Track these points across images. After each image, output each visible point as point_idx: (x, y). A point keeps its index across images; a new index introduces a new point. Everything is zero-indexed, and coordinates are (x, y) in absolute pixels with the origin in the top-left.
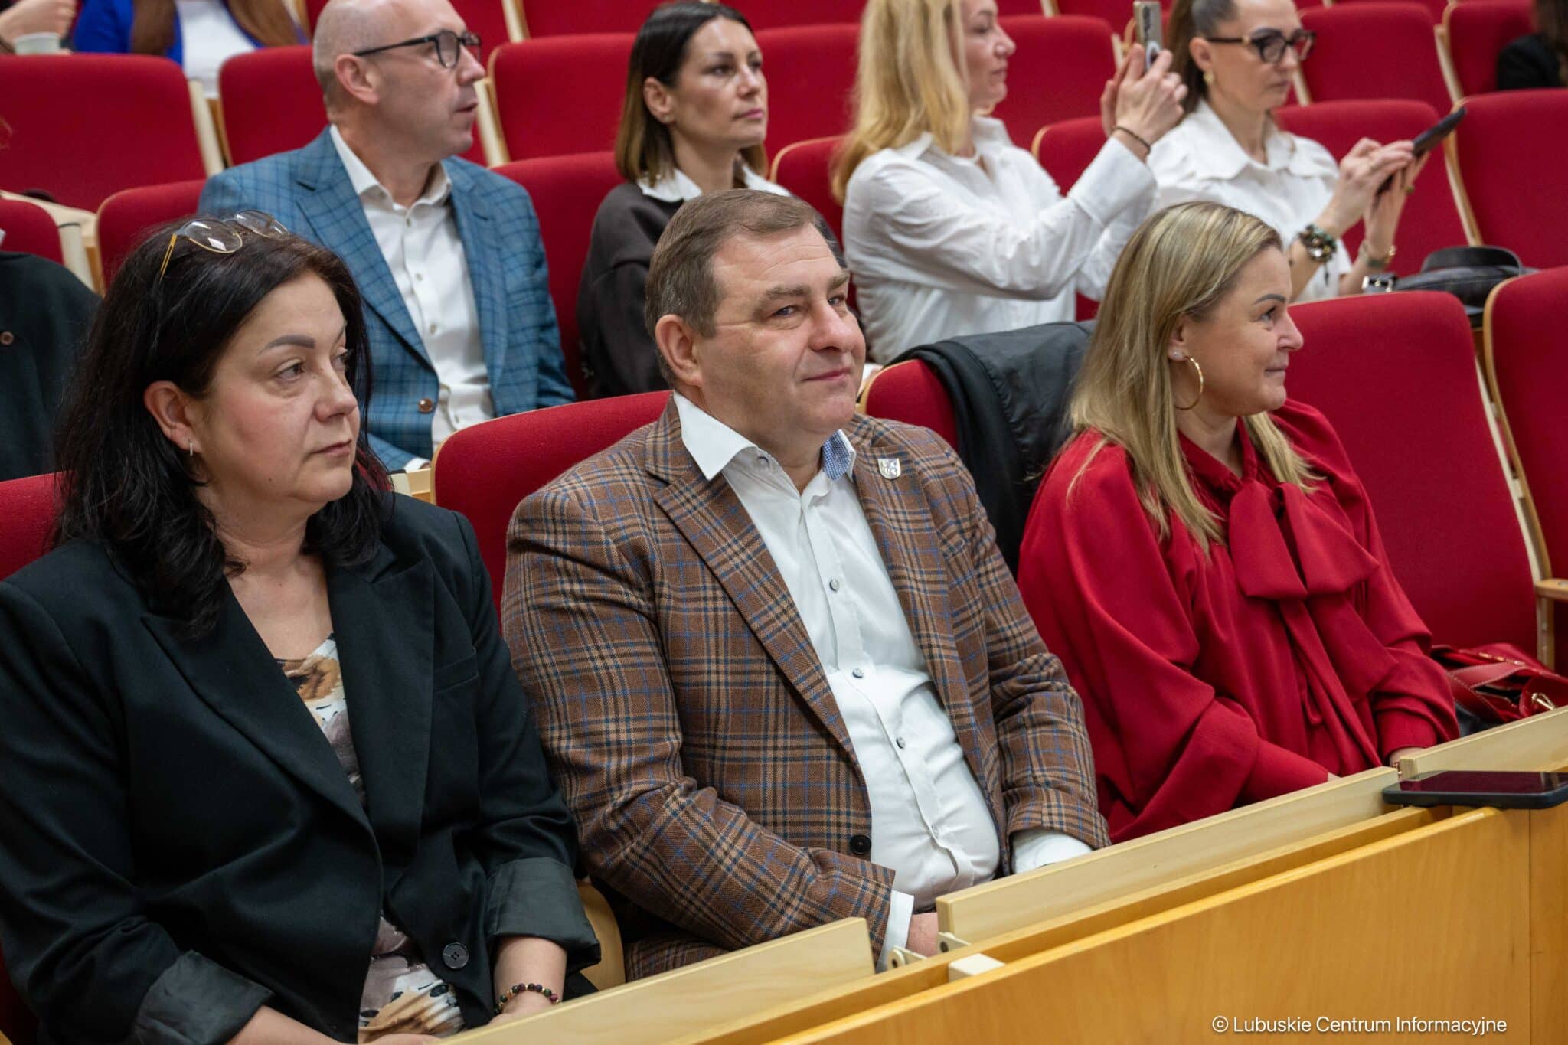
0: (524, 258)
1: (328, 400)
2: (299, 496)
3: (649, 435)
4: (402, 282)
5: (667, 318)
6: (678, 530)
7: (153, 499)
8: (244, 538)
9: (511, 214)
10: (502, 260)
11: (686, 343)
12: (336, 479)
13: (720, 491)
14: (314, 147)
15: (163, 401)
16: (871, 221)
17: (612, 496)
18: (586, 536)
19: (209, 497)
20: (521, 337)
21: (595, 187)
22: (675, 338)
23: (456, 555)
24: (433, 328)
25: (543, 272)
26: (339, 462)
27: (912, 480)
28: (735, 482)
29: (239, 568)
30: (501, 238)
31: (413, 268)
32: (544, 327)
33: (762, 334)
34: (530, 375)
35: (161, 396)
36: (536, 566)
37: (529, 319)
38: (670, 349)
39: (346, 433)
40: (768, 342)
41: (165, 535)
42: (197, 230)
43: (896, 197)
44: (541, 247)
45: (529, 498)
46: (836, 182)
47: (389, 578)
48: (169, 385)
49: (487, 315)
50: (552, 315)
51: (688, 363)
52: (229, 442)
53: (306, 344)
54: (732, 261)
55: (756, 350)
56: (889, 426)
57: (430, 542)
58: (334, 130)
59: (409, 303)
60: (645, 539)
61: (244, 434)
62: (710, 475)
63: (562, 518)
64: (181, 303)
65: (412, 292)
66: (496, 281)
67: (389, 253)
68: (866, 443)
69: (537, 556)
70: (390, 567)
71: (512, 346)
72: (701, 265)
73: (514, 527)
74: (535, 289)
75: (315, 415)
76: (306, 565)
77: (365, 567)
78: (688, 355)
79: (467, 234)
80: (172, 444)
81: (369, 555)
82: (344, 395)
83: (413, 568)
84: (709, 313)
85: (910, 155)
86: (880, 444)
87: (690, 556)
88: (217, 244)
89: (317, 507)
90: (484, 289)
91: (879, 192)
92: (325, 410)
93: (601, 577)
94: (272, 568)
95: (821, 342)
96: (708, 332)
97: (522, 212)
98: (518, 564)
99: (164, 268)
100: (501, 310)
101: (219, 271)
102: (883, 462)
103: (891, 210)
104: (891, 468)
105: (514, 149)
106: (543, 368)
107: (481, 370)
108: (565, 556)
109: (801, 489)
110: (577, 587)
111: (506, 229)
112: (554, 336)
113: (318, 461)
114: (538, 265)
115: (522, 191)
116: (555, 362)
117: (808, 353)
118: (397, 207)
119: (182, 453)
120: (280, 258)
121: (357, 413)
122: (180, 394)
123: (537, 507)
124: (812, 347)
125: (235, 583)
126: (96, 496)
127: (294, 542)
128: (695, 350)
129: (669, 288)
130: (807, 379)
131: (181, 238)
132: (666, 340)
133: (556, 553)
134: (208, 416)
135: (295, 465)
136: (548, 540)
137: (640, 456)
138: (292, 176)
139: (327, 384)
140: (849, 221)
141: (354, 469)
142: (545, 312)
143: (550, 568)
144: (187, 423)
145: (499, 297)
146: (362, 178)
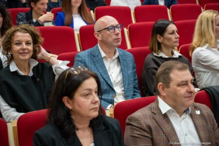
0: (132, 68)
1: (94, 100)
2: (89, 117)
3: (153, 105)
4: (109, 73)
5: (160, 83)
6: (157, 123)
7: (63, 118)
8: (79, 124)
9: (129, 59)
10: (128, 68)
11: (163, 88)
12: (95, 114)
13: (165, 116)
14: (95, 47)
15: (66, 100)
16: (197, 60)
17: (145, 116)
18: (140, 123)
19: (73, 117)
20: (130, 82)
21: (146, 53)
22: (161, 87)
23: (116, 128)
24: (115, 81)
25: (135, 70)
26: (96, 111)
27: (202, 115)
28: (168, 115)
29: (78, 129)
30: (127, 64)
31: (111, 71)
32: (135, 80)
33: (179, 88)
34: (132, 89)
35: (65, 99)
36: (131, 128)
37: (132, 79)
38: (160, 89)
39: (97, 106)
40: (180, 90)
41: (65, 124)
42: (72, 70)
43: (202, 56)
44: (135, 65)
45: (130, 116)
46: (190, 53)
47: (104, 132)
48: (67, 97)
49: (124, 78)
50: (137, 77)
51: (163, 92)
52: (77, 107)
53: (90, 90)
54: (174, 74)
55: (177, 91)
56: (198, 104)
57: (112, 125)
58: (98, 44)
59: (111, 77)
60: (151, 124)
61: (79, 106)
62: (163, 113)
63: (136, 120)
64: (69, 83)
65: (111, 75)
66: (126, 72)
67: (107, 68)
68: (193, 108)
69: (131, 126)
70: (104, 130)
71: (129, 84)
72: (168, 74)
73: (127, 121)
74: (133, 73)
75: (92, 103)
76: (89, 129)
77: (100, 130)
78: (163, 90)
79: (122, 63)
80: (67, 107)
81: (100, 128)
82: (97, 99)
83: (109, 130)
84: (169, 83)
85: (204, 48)
86: (196, 108)
87: (159, 128)
88: (76, 72)
89: (92, 119)
90: (124, 74)
91: (198, 55)
92: (94, 102)
93: (142, 131)
94: (83, 129)
95: (189, 91)
96: (168, 87)
97: (132, 59)
98: (128, 128)
99: (66, 77)
100: (127, 78)
101: (76, 77)
102: (196, 111)
103: (201, 58)
104: (198, 112)
105: (132, 46)
106: (135, 88)
107: (123, 89)
108: (136, 127)
109: (180, 116)
110: (138, 132)
111: (128, 62)
112: (137, 81)
113: (92, 111)
114: (134, 69)
115: (132, 55)
116: (137, 86)
117: (187, 93)
118: (109, 59)
119: (69, 109)
120: (86, 75)
121: (99, 102)
122: (69, 99)
123: (132, 117)
124: (187, 91)
125: (77, 132)
126: (54, 117)
127: (88, 124)
128: (165, 89)
129: (161, 78)
130: (186, 97)
131: (69, 72)
132: (159, 87)
133: (134, 126)
134: (73, 103)
135: (88, 111)
136: (133, 123)
137: (151, 109)
138: (91, 54)
139: (94, 97)
140: (193, 60)
141: (99, 112)
142: (135, 77)
143: (133, 129)
144: (70, 104)
145: (127, 75)
146: (103, 55)
